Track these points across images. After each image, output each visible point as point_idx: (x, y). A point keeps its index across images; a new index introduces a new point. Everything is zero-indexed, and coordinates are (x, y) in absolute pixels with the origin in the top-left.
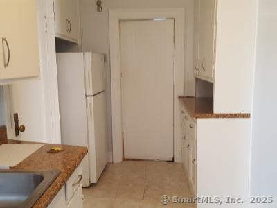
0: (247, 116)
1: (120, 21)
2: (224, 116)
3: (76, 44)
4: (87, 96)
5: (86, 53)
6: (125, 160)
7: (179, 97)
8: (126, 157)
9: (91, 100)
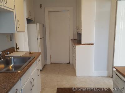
0: (93, 44)
1: (49, 12)
2: (85, 44)
3: (32, 20)
4: (38, 39)
5: (37, 24)
6: (51, 63)
7: (71, 40)
8: (52, 62)
9: (39, 40)
